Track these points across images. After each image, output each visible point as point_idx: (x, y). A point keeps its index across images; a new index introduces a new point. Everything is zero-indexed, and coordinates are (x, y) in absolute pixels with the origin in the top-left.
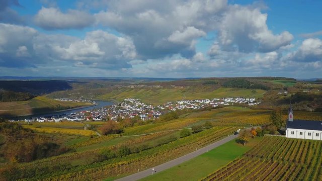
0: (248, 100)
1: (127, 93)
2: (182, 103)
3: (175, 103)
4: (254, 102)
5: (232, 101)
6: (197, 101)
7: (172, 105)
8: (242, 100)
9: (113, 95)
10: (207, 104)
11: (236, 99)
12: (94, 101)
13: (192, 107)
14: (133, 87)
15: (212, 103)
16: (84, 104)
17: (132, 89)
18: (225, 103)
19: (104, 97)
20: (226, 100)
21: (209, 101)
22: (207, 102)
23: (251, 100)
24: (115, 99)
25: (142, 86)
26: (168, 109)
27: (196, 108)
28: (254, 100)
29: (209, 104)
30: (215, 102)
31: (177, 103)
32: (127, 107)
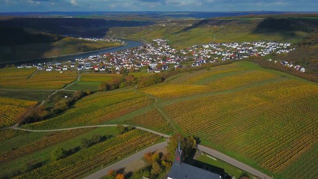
0: (282, 45)
1: (158, 32)
2: (207, 46)
3: (200, 47)
4: (288, 48)
5: (262, 46)
6: (225, 45)
7: (196, 49)
8: (274, 45)
9: (144, 34)
10: (233, 49)
11: (268, 44)
12: (124, 40)
13: (216, 52)
14: (164, 25)
15: (239, 48)
16: (112, 45)
17: (164, 28)
18: (253, 48)
19: (135, 36)
20: (256, 44)
21: (237, 45)
22: (234, 47)
23: (285, 45)
24: (145, 38)
25: (174, 24)
26: (190, 54)
27: (220, 53)
28: (288, 45)
29: (236, 49)
30: (243, 46)
31: (202, 47)
32: (151, 50)
